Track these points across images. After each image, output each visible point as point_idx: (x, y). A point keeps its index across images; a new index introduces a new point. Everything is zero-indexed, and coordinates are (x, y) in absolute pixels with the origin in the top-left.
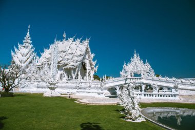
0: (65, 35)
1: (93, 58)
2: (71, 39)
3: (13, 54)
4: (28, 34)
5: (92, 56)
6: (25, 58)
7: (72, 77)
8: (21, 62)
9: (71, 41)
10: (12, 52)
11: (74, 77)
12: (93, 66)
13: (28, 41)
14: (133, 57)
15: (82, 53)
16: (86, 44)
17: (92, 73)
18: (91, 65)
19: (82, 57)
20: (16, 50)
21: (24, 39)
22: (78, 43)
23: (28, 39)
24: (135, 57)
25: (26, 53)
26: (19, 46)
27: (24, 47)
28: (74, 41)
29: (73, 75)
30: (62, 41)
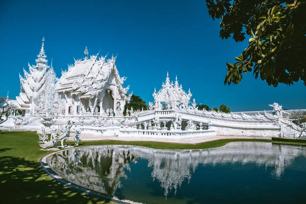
0: (86, 52)
1: (122, 83)
2: (94, 58)
3: (22, 79)
4: (42, 50)
5: (122, 80)
6: (38, 85)
7: (90, 110)
8: (33, 90)
9: (94, 60)
10: (20, 76)
11: (92, 110)
12: (123, 95)
13: (42, 60)
14: (165, 82)
15: (105, 78)
16: (112, 65)
17: (123, 104)
18: (120, 92)
19: (104, 83)
20: (26, 73)
21: (37, 58)
22: (102, 63)
23: (42, 57)
24: (168, 83)
25: (39, 78)
26: (30, 68)
27: (37, 68)
28: (98, 59)
29: (91, 107)
30: (83, 60)
